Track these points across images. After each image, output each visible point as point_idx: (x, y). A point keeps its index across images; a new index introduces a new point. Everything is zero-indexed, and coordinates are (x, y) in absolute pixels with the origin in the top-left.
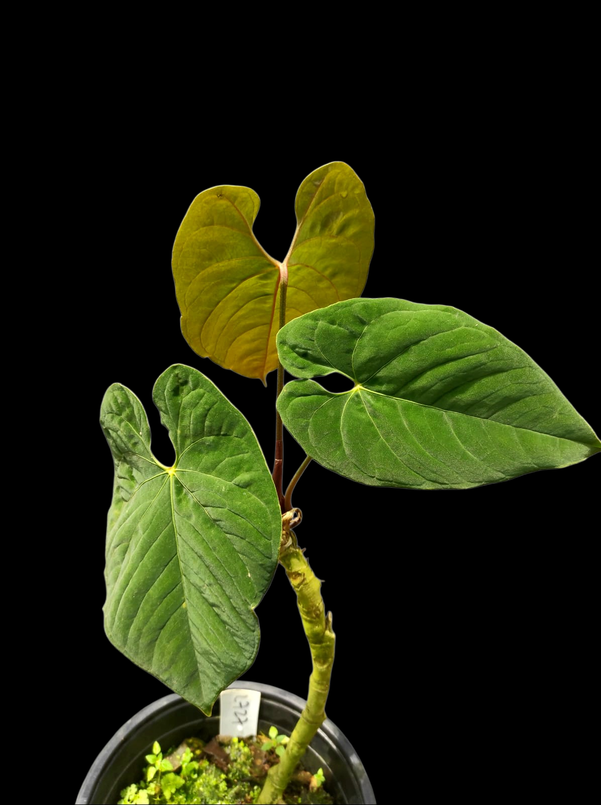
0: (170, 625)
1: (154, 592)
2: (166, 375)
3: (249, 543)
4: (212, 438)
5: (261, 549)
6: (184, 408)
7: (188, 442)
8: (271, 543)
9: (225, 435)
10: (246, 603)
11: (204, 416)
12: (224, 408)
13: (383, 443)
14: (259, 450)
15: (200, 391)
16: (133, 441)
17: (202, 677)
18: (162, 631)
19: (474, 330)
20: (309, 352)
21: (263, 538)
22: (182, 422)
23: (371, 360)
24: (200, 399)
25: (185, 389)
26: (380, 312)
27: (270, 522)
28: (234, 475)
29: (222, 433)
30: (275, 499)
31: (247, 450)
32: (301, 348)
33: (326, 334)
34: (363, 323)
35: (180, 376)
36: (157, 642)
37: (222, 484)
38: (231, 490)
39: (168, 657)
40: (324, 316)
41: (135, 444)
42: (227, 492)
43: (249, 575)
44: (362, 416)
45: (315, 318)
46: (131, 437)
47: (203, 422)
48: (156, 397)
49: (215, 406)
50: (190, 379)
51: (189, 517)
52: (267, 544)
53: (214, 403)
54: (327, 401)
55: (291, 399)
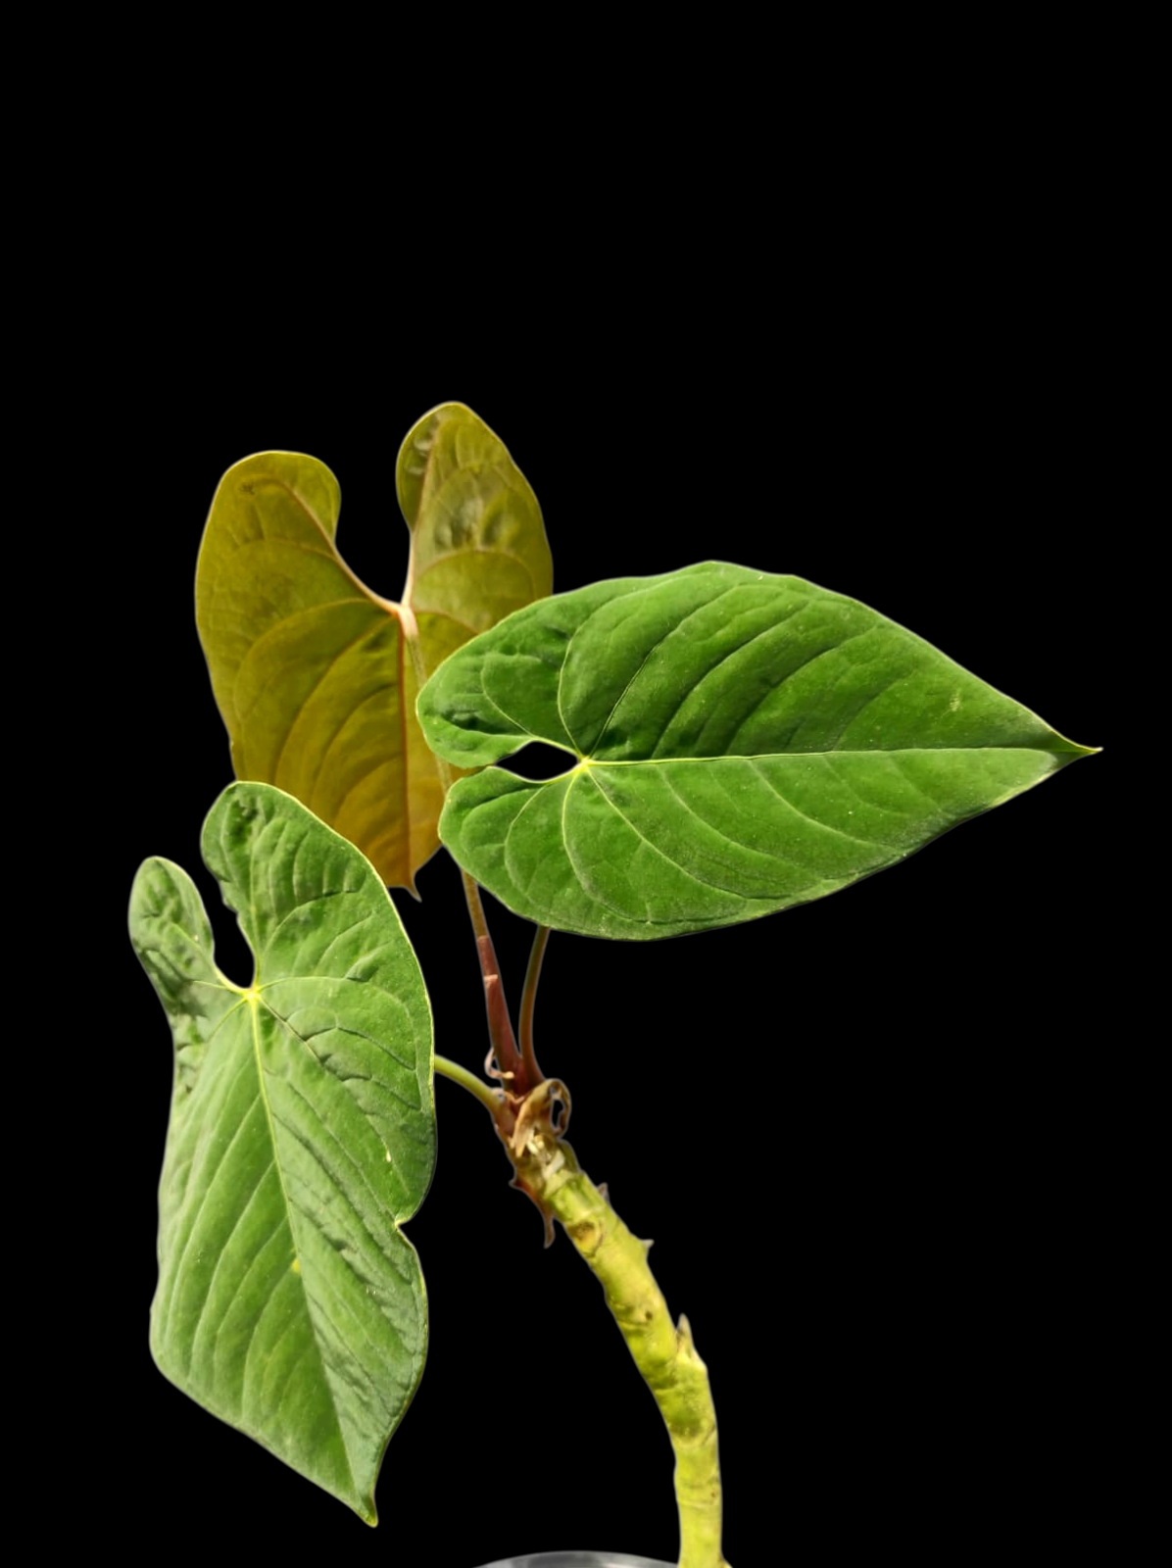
0: (270, 1312)
1: (234, 1245)
2: (217, 810)
3: (378, 1084)
4: (308, 905)
5: (397, 1090)
6: (256, 862)
7: (271, 923)
8: (415, 1075)
9: (329, 894)
10: (388, 1218)
11: (287, 867)
12: (320, 840)
13: (648, 848)
14: (388, 904)
15: (276, 821)
16: (185, 956)
17: (344, 1425)
18: (256, 1329)
19: (757, 587)
20: (477, 714)
21: (401, 1067)
22: (255, 889)
23: (589, 699)
24: (278, 837)
25: (255, 825)
26: (588, 610)
27: (411, 1033)
28: (348, 963)
29: (325, 891)
30: (419, 987)
31: (367, 912)
32: (462, 712)
33: (502, 674)
34: (561, 636)
35: (242, 805)
36: (249, 1355)
37: (328, 984)
38: (343, 990)
39: (269, 1386)
40: (491, 644)
41: (189, 962)
42: (336, 996)
43: (389, 1158)
44: (598, 811)
45: (478, 651)
46: (180, 950)
47: (288, 878)
48: (208, 854)
49: (305, 842)
50: (260, 805)
51: (283, 1071)
52: (408, 1078)
53: (302, 837)
54: (530, 799)
55: (463, 814)
